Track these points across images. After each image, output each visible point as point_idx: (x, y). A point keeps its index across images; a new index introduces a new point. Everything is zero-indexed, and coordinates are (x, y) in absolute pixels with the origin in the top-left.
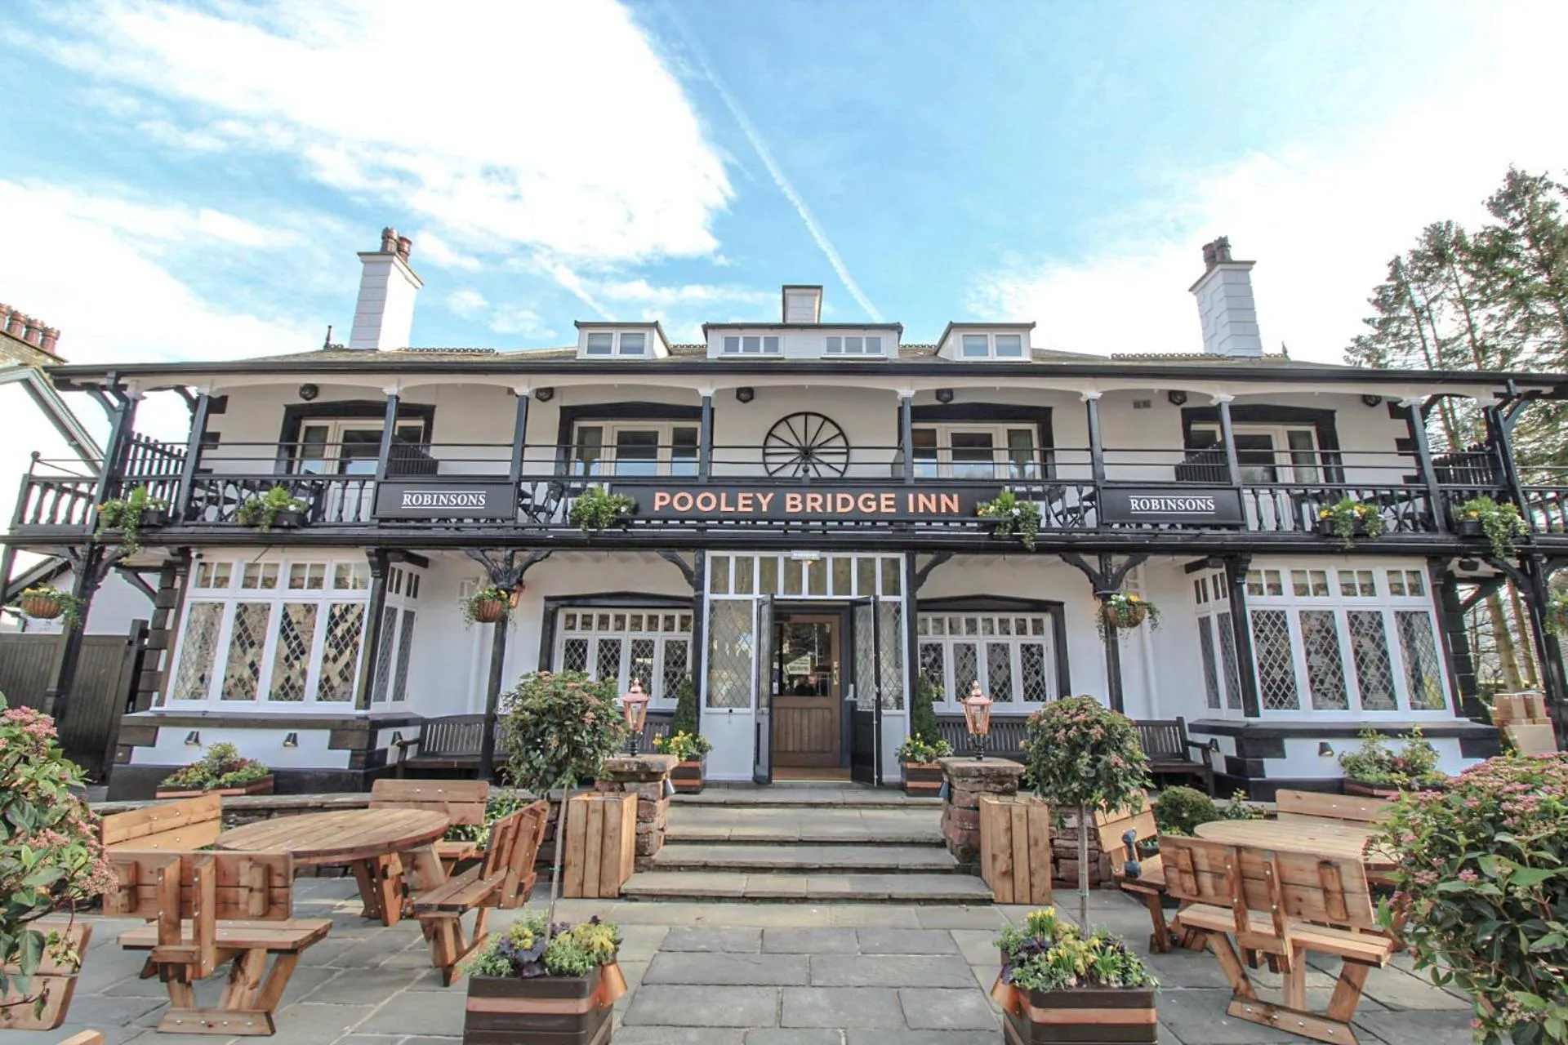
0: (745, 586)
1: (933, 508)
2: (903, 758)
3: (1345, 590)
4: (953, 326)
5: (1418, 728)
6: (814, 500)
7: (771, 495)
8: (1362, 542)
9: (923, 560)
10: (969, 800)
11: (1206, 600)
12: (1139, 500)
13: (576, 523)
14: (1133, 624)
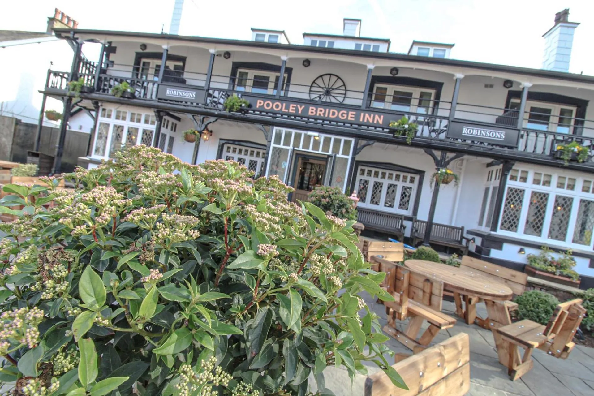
0: (287, 143)
1: (371, 121)
3: (559, 185)
4: (415, 43)
5: (571, 251)
6: (321, 111)
7: (303, 107)
8: (574, 164)
9: (362, 143)
11: (491, 180)
12: (468, 129)
13: (226, 109)
14: (447, 183)
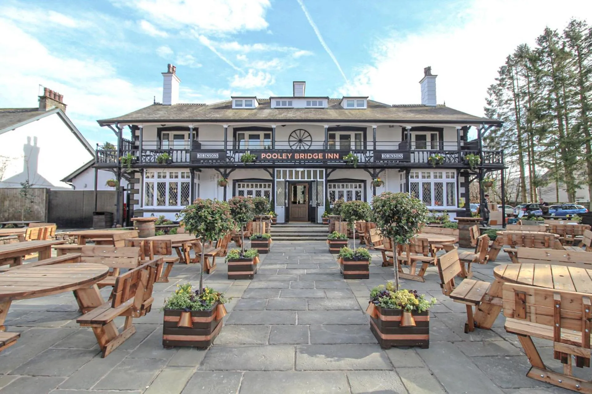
0: (285, 177)
1: (332, 157)
2: (322, 217)
3: (435, 177)
4: (344, 98)
5: (446, 210)
6: (302, 155)
7: (291, 154)
8: (439, 166)
9: (329, 170)
10: (333, 222)
11: (402, 180)
12: (384, 155)
13: (242, 162)
14: (379, 186)
